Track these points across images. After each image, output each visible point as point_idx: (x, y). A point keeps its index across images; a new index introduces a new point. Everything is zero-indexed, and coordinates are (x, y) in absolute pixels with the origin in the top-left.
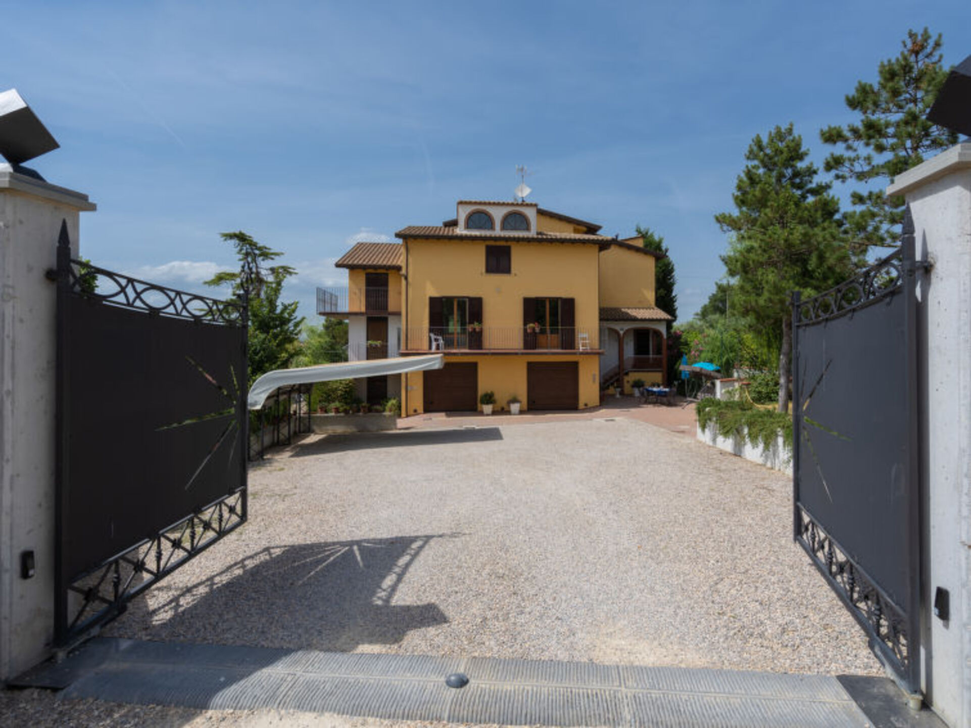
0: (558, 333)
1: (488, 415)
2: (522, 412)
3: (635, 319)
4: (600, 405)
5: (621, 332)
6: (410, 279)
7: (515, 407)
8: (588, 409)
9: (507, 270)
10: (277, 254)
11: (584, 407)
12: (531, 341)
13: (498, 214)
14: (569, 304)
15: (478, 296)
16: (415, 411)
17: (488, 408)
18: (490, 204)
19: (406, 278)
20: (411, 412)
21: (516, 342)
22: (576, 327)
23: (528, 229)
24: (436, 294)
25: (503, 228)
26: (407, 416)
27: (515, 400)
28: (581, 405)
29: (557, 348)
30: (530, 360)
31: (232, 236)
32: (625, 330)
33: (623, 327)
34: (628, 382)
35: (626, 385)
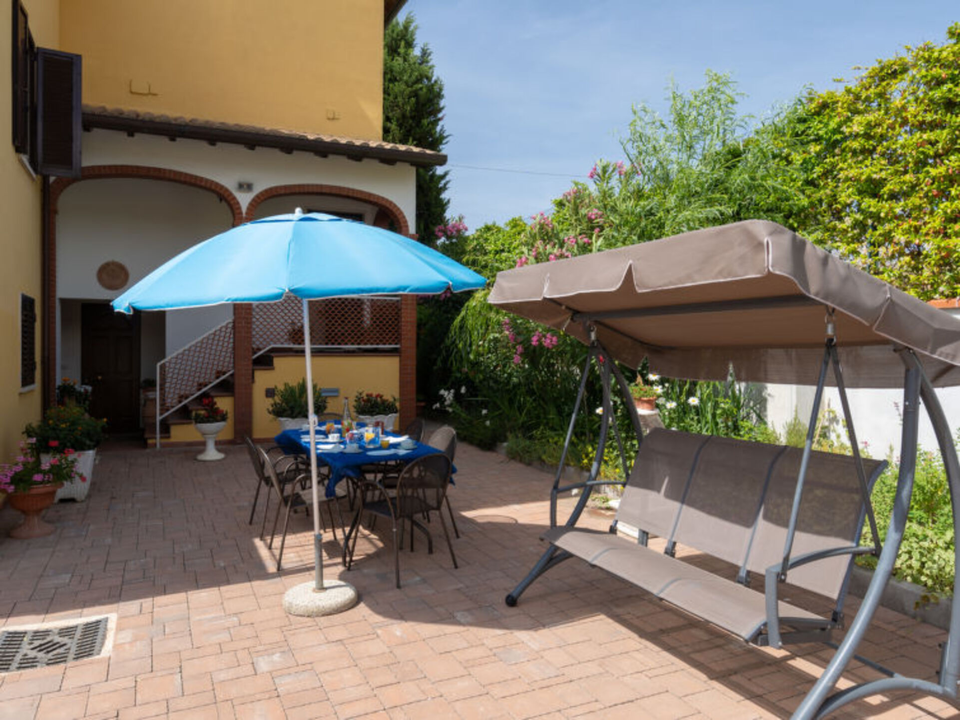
5: (244, 202)
32: (258, 189)
33: (246, 176)
34: (270, 393)
35: (261, 405)
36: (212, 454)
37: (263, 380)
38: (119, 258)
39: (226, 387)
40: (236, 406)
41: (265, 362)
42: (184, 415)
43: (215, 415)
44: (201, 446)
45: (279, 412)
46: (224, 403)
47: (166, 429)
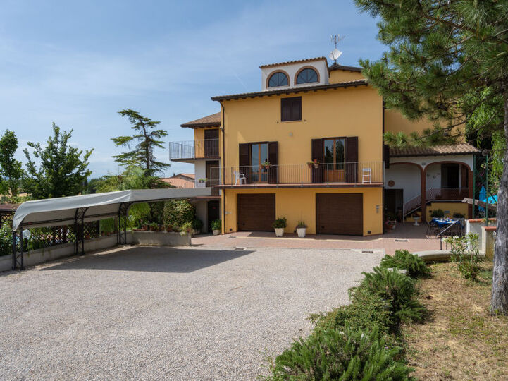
0: (343, 168)
1: (279, 237)
2: (308, 235)
3: (437, 154)
4: (384, 233)
5: (424, 167)
6: (226, 132)
7: (301, 231)
8: (371, 236)
9: (299, 118)
10: (157, 123)
11: (367, 234)
12: (318, 176)
13: (292, 72)
14: (353, 142)
15: (274, 141)
16: (231, 230)
17: (279, 231)
18: (284, 64)
19: (223, 131)
20: (228, 230)
21: (306, 176)
22: (359, 162)
23: (318, 81)
24: (244, 142)
25: (297, 82)
26: (225, 233)
27: (301, 226)
28: (365, 233)
29: (343, 181)
30: (319, 192)
31: (124, 113)
32: (427, 164)
33: (425, 161)
34: (431, 211)
35: (428, 215)
36: (416, 224)
37: (428, 208)
38: (392, 179)
39: (419, 210)
40: (422, 215)
41: (429, 204)
42: (409, 216)
43: (417, 216)
44: (414, 223)
45: (432, 216)
46: (419, 213)
47: (405, 218)
